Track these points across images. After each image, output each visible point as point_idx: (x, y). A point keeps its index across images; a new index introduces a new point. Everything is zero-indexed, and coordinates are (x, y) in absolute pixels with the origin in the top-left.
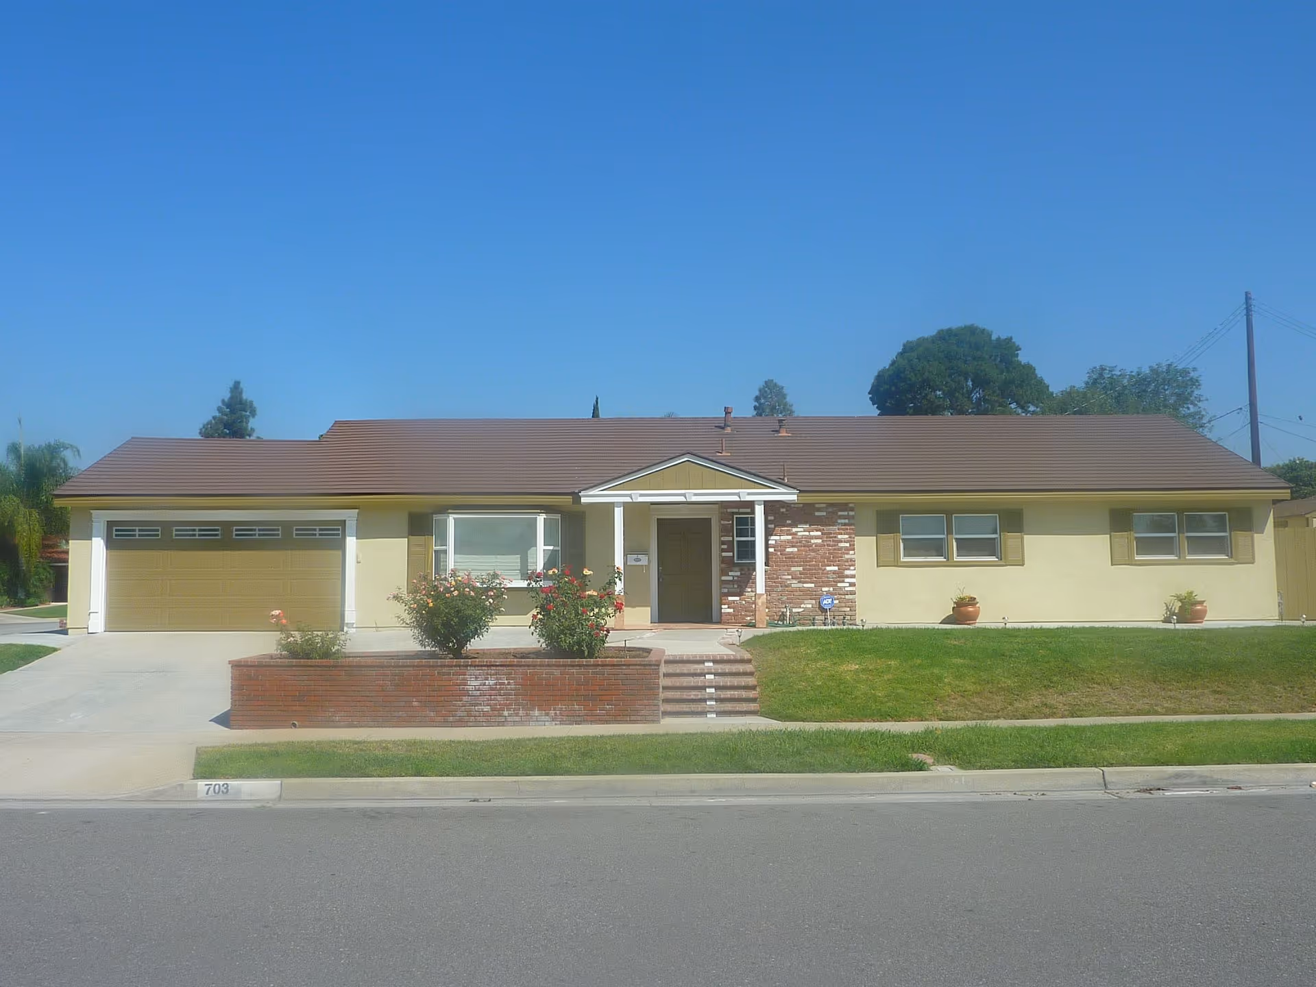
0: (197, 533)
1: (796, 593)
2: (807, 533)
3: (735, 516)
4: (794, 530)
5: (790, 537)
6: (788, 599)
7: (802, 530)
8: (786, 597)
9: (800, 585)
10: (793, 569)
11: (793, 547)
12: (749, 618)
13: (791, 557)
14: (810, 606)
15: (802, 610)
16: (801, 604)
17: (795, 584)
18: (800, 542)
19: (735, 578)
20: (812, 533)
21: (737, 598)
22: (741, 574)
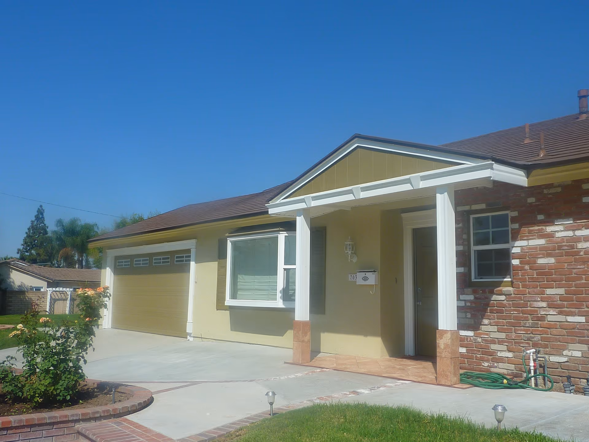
0: (141, 262)
1: (554, 331)
2: (570, 233)
3: (472, 216)
4: (550, 229)
5: (542, 242)
6: (542, 339)
7: (561, 228)
8: (539, 337)
9: (561, 318)
10: (549, 291)
11: (549, 255)
12: (486, 364)
13: (543, 272)
14: (579, 354)
15: (565, 359)
16: (564, 350)
17: (553, 316)
18: (560, 248)
19: (468, 304)
20: (578, 233)
21: (470, 333)
22: (475, 298)
